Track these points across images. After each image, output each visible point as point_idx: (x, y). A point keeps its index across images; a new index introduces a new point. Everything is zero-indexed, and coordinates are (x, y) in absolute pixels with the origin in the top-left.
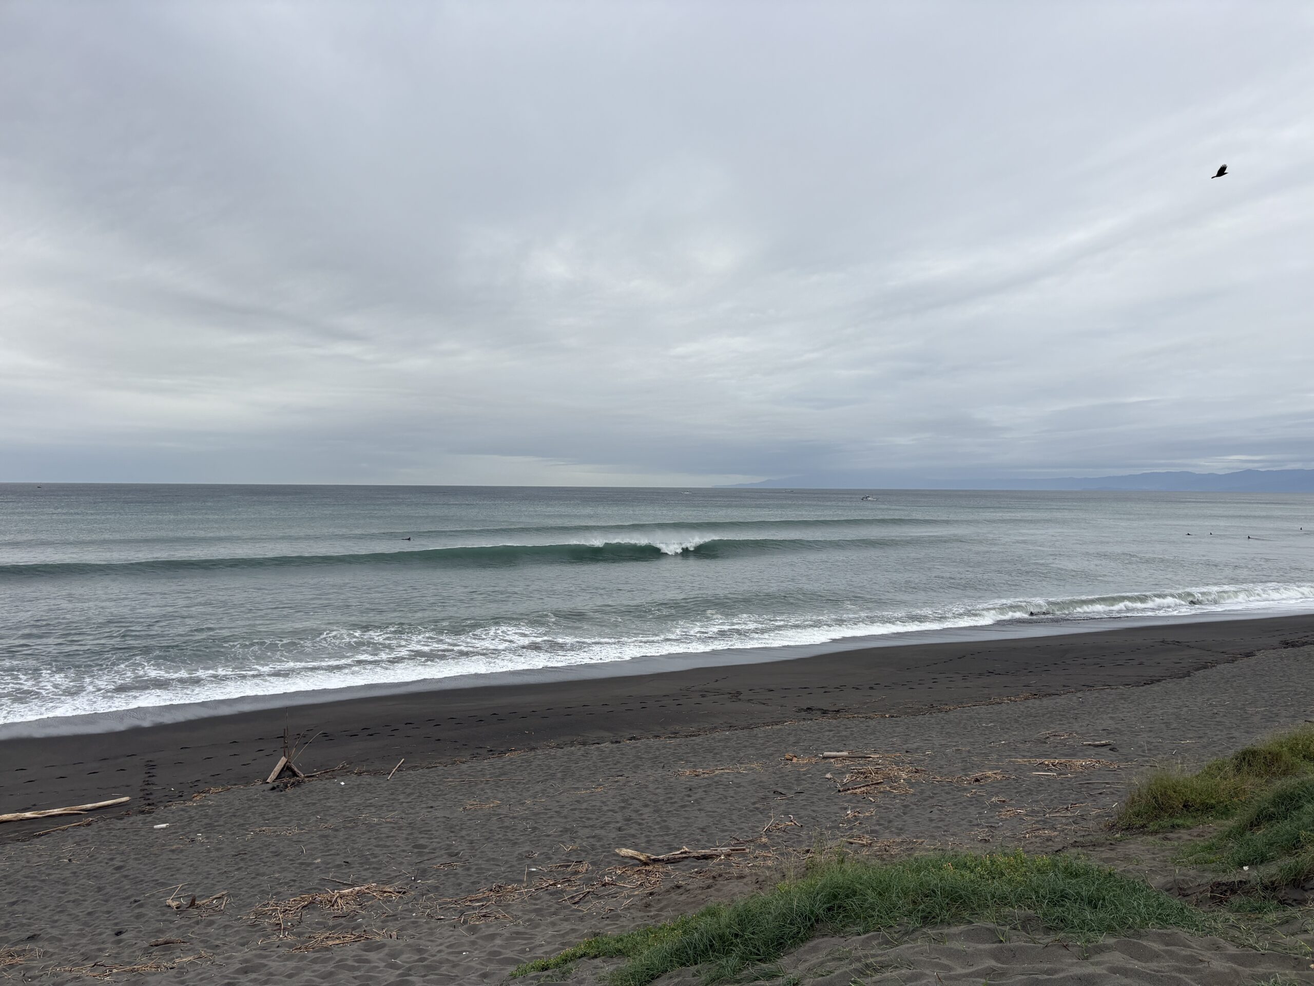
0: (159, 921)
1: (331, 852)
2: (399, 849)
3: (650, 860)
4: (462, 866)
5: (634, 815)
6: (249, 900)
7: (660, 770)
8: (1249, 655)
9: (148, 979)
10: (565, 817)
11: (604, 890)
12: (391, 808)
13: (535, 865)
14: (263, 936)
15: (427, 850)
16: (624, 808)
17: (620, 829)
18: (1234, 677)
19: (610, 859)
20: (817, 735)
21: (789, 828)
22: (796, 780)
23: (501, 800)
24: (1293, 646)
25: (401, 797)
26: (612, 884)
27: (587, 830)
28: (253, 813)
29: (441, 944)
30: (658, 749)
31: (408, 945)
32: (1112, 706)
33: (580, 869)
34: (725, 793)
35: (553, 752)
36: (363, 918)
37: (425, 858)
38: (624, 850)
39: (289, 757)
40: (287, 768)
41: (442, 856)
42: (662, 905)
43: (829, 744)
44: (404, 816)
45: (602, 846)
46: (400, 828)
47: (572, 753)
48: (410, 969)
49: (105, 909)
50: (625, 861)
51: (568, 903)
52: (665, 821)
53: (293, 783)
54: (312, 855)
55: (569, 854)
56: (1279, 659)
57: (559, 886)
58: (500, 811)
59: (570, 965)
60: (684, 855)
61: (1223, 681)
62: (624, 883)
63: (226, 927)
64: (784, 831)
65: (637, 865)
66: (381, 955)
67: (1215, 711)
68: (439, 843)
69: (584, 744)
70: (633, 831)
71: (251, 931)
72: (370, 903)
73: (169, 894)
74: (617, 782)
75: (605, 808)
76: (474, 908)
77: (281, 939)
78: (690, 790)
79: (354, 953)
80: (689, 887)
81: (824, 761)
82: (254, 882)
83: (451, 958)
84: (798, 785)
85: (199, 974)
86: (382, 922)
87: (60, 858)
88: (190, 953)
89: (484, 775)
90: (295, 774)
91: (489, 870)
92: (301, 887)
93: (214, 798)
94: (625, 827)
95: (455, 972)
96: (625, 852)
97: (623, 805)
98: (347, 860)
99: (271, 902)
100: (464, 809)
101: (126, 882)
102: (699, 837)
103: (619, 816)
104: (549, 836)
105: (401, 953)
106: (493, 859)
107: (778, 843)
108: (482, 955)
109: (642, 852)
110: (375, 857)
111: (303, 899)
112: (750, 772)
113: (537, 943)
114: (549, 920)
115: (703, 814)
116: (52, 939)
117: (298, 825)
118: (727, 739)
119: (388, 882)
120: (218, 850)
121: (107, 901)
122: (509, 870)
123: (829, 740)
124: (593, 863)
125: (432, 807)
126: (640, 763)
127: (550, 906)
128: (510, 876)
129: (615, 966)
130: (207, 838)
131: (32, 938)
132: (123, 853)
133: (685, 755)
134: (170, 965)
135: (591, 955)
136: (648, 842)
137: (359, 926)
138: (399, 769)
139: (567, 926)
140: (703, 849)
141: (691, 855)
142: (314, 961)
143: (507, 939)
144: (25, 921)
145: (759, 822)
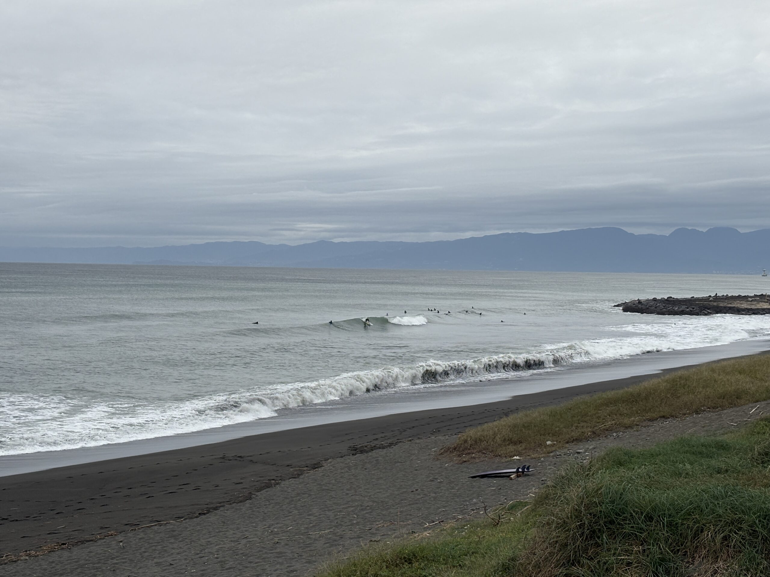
8: (316, 466)
18: (298, 494)
24: (362, 452)
32: (159, 547)
56: (346, 469)
61: (288, 501)
67: (276, 540)
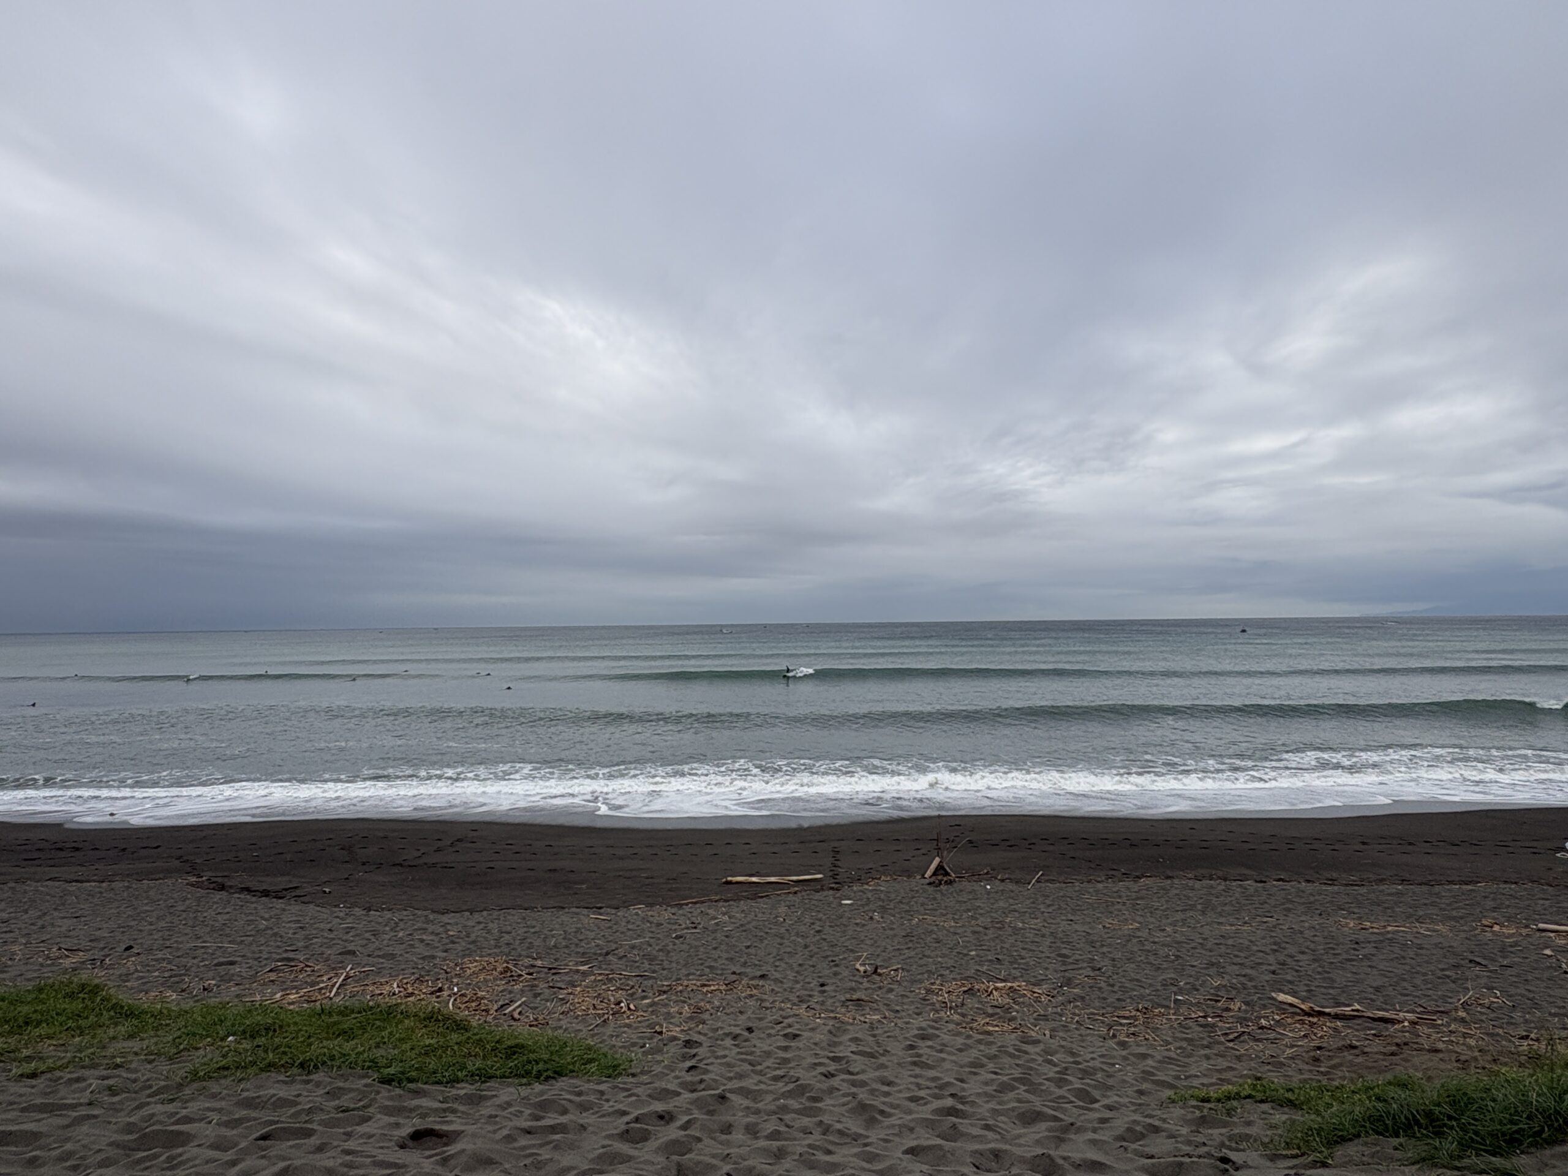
0: (851, 981)
1: (984, 948)
2: (1043, 955)
3: (1314, 1011)
4: (1105, 982)
5: (1289, 960)
6: (919, 977)
7: (1317, 917)
9: (849, 1027)
10: (1211, 951)
11: (1261, 1034)
12: (1033, 916)
13: (1181, 994)
14: (933, 1009)
15: (1070, 960)
16: (1276, 951)
17: (1274, 972)
19: (1266, 1002)
20: (1527, 903)
21: (1495, 1005)
22: (1499, 951)
23: (1140, 923)
25: (1041, 906)
26: (1270, 1029)
27: (1236, 967)
28: (916, 903)
29: (1093, 1052)
30: (1311, 894)
31: (1063, 1047)
33: (1232, 1007)
34: (1402, 953)
35: (1191, 883)
36: (1018, 1012)
37: (1069, 967)
38: (1282, 995)
39: (942, 857)
40: (940, 868)
41: (1084, 968)
42: (1333, 1062)
43: (1544, 914)
44: (1046, 925)
45: (1255, 987)
46: (1043, 936)
47: (1212, 887)
48: (1066, 1069)
49: (811, 963)
50: (1282, 1007)
51: (1222, 1039)
52: (1329, 973)
53: (946, 882)
54: (966, 947)
55: (1217, 988)
57: (1210, 1019)
58: (1139, 934)
59: (1235, 1103)
60: (1356, 1013)
62: (1284, 1030)
63: (902, 996)
64: (1489, 1008)
65: (1299, 1014)
66: (1038, 1050)
68: (1081, 955)
69: (1225, 880)
70: (1289, 977)
71: (922, 1004)
72: (1022, 1000)
73: (858, 959)
74: (1265, 922)
75: (1255, 948)
76: (1121, 1024)
77: (948, 1016)
78: (1357, 943)
79: (1012, 1043)
80: (1366, 1050)
81: (1538, 934)
82: (922, 962)
83: (1105, 1067)
84: (1504, 957)
85: (886, 1032)
86: (1035, 1019)
87: (777, 917)
88: (877, 1012)
89: (1120, 897)
90: (947, 874)
91: (1134, 990)
92: (959, 974)
93: (884, 885)
94: (1280, 971)
95: (1110, 1082)
96: (1282, 997)
97: (1275, 947)
98: (999, 957)
99: (938, 982)
100: (1104, 927)
101: (825, 944)
102: (1373, 997)
103: (1271, 959)
104: (1193, 966)
105: (1056, 1052)
106: (1137, 980)
107: (1482, 1021)
108: (1136, 1071)
109: (1303, 1001)
110: (1023, 959)
111: (963, 985)
112: (1434, 934)
113: (1192, 1072)
114: (1202, 1052)
115: (1375, 972)
116: (776, 980)
117: (953, 919)
118: (1399, 894)
119: (1037, 984)
120: (892, 929)
121: (811, 956)
122: (1154, 993)
123: (1545, 909)
124: (1247, 1003)
125: (1071, 920)
126: (1290, 906)
127: (1203, 1038)
128: (1157, 1000)
129: (1287, 1116)
130: (882, 918)
131: (763, 977)
132: (820, 920)
133: (1347, 906)
134: (862, 1019)
135: (1259, 1099)
136: (1309, 991)
137: (1013, 1019)
138: (1038, 881)
139: (1223, 1063)
140: (1378, 1010)
141: (1364, 1014)
142: (979, 1042)
143: (1159, 1062)
144: (757, 963)
145: (1452, 992)
